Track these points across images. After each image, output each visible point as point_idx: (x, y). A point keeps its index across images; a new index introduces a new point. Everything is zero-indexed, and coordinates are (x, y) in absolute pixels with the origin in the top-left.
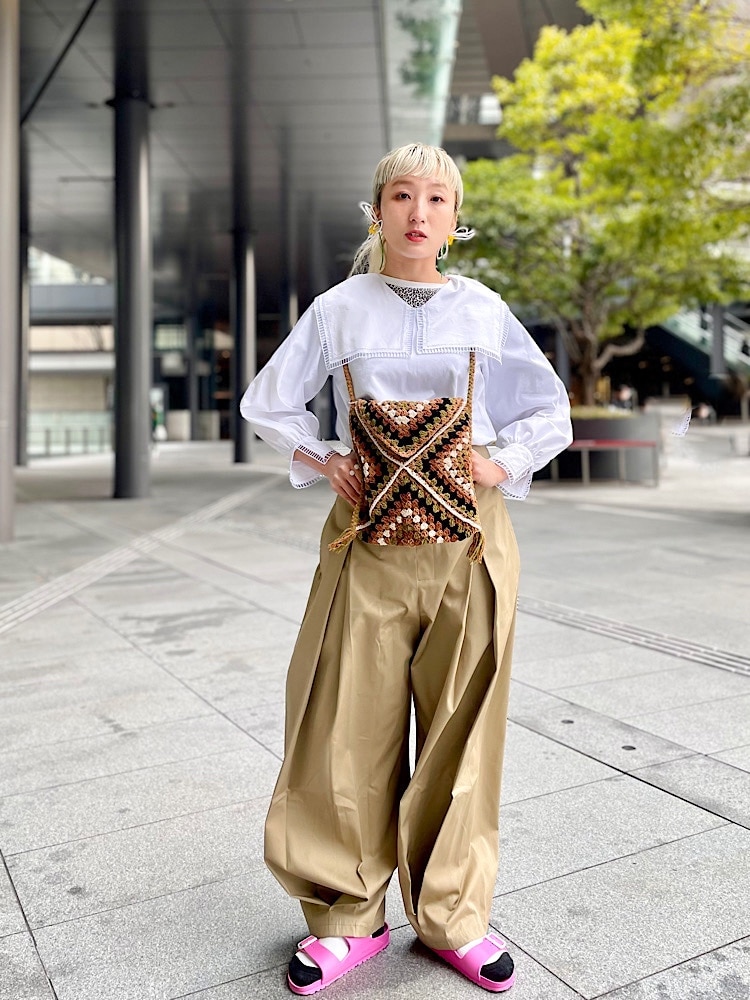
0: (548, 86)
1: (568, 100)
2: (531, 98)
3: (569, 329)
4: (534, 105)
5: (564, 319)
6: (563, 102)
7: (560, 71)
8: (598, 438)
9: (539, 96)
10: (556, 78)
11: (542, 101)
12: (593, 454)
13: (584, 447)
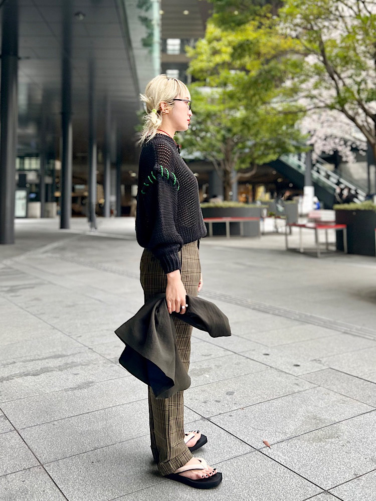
0: (209, 52)
1: (218, 59)
2: (200, 58)
3: (219, 164)
4: (202, 61)
5: (216, 160)
6: (215, 59)
7: (215, 44)
8: (232, 216)
9: (204, 57)
10: (214, 48)
11: (206, 59)
12: (231, 223)
13: (227, 220)
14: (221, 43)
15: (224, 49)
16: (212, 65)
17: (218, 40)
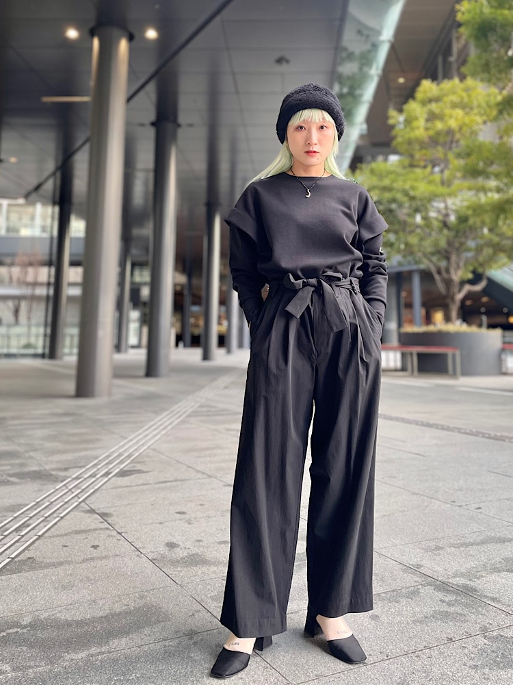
0: (425, 116)
7: (434, 107)
10: (430, 112)
11: (423, 126)
14: (440, 104)
15: (448, 111)
16: (431, 133)
17: (437, 100)
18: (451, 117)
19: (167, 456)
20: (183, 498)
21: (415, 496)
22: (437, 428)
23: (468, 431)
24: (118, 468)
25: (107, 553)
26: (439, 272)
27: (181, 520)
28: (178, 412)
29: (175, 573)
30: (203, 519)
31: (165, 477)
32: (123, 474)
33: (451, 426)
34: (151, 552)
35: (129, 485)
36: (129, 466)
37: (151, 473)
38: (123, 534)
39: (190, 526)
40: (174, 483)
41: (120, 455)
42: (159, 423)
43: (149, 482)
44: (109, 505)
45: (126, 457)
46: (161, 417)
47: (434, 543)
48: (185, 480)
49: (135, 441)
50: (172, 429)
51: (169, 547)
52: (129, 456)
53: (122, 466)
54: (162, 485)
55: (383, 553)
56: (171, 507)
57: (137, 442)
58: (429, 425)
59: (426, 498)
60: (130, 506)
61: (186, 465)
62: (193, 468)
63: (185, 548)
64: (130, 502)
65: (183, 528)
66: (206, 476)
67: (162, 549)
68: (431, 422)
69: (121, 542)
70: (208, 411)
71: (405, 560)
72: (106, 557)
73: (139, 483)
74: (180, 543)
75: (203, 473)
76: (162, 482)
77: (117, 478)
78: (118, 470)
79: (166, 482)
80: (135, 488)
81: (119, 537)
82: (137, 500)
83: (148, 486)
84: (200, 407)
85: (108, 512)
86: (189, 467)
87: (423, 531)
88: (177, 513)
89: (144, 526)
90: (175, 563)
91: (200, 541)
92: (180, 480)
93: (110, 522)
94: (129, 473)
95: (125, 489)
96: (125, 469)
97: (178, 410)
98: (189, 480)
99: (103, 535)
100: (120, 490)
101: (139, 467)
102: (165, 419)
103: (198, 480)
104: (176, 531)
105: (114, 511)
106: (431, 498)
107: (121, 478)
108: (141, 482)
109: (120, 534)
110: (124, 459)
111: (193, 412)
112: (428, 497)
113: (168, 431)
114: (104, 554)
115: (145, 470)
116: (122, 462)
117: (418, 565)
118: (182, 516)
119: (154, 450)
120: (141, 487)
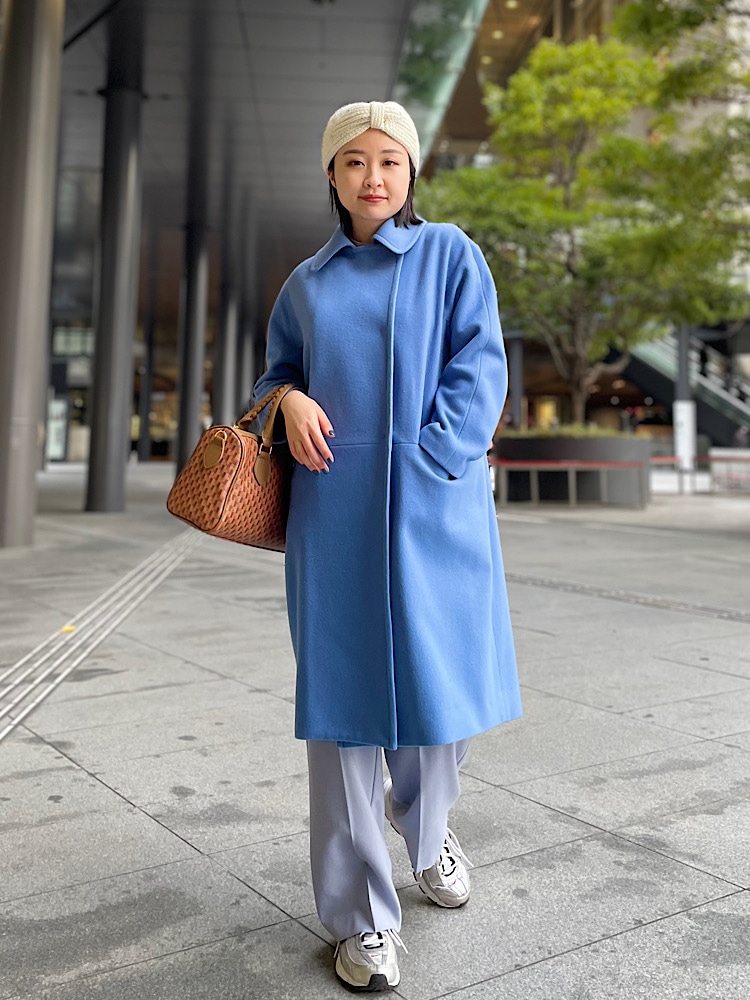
5: (551, 333)
12: (580, 474)
13: (571, 467)
14: (568, 78)
15: (579, 92)
17: (563, 70)
18: (583, 100)
19: (147, 645)
20: (185, 713)
21: (551, 699)
22: (566, 590)
23: (613, 594)
24: (68, 666)
25: (76, 808)
26: (559, 344)
27: (190, 749)
28: (152, 571)
29: (194, 836)
30: (225, 747)
31: (151, 680)
32: (78, 676)
33: (587, 586)
34: (150, 803)
35: (93, 694)
36: (85, 663)
37: (125, 673)
38: (97, 776)
39: (206, 759)
40: (167, 689)
41: (67, 645)
42: (122, 591)
43: (124, 689)
44: (67, 728)
45: (80, 647)
46: (125, 579)
47: (591, 773)
48: (186, 684)
49: (88, 621)
50: (146, 598)
51: (178, 794)
52: (83, 647)
53: (75, 664)
54: (147, 693)
55: (518, 792)
56: (170, 730)
57: (92, 623)
58: (553, 586)
59: (567, 702)
60: (100, 729)
61: (181, 659)
62: (194, 664)
63: (206, 795)
64: (100, 723)
65: (195, 763)
66: (216, 677)
67: (169, 799)
68: (555, 580)
69: (98, 789)
70: (200, 569)
71: (553, 802)
72: (76, 815)
73: (108, 691)
74: (196, 788)
75: (211, 672)
76: (147, 689)
77: (71, 684)
78: (68, 670)
79: (153, 688)
80: (105, 698)
81: (91, 780)
82: (109, 718)
83: (125, 695)
84: (185, 561)
85: (66, 739)
86: (187, 662)
87: (572, 755)
88: (181, 738)
89: (131, 762)
90: (193, 820)
91: (226, 782)
92: (175, 685)
93: (72, 756)
94: (88, 675)
95: (86, 701)
96: (81, 668)
97: (151, 567)
98: (190, 683)
99: (66, 778)
100: (78, 702)
101: (102, 664)
102: (131, 584)
103: (206, 684)
104: (184, 767)
105: (77, 738)
106: (575, 702)
107: (76, 684)
108: (111, 689)
109: (93, 775)
110: (75, 651)
111: (175, 570)
112: (570, 700)
113: (140, 604)
114: (72, 810)
115: (116, 669)
116: (72, 657)
117: (572, 808)
118: (191, 744)
119: (122, 634)
120: (113, 697)
